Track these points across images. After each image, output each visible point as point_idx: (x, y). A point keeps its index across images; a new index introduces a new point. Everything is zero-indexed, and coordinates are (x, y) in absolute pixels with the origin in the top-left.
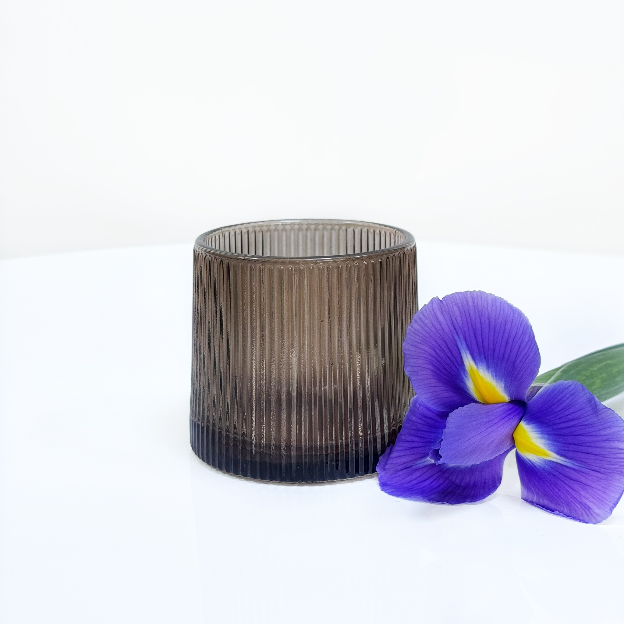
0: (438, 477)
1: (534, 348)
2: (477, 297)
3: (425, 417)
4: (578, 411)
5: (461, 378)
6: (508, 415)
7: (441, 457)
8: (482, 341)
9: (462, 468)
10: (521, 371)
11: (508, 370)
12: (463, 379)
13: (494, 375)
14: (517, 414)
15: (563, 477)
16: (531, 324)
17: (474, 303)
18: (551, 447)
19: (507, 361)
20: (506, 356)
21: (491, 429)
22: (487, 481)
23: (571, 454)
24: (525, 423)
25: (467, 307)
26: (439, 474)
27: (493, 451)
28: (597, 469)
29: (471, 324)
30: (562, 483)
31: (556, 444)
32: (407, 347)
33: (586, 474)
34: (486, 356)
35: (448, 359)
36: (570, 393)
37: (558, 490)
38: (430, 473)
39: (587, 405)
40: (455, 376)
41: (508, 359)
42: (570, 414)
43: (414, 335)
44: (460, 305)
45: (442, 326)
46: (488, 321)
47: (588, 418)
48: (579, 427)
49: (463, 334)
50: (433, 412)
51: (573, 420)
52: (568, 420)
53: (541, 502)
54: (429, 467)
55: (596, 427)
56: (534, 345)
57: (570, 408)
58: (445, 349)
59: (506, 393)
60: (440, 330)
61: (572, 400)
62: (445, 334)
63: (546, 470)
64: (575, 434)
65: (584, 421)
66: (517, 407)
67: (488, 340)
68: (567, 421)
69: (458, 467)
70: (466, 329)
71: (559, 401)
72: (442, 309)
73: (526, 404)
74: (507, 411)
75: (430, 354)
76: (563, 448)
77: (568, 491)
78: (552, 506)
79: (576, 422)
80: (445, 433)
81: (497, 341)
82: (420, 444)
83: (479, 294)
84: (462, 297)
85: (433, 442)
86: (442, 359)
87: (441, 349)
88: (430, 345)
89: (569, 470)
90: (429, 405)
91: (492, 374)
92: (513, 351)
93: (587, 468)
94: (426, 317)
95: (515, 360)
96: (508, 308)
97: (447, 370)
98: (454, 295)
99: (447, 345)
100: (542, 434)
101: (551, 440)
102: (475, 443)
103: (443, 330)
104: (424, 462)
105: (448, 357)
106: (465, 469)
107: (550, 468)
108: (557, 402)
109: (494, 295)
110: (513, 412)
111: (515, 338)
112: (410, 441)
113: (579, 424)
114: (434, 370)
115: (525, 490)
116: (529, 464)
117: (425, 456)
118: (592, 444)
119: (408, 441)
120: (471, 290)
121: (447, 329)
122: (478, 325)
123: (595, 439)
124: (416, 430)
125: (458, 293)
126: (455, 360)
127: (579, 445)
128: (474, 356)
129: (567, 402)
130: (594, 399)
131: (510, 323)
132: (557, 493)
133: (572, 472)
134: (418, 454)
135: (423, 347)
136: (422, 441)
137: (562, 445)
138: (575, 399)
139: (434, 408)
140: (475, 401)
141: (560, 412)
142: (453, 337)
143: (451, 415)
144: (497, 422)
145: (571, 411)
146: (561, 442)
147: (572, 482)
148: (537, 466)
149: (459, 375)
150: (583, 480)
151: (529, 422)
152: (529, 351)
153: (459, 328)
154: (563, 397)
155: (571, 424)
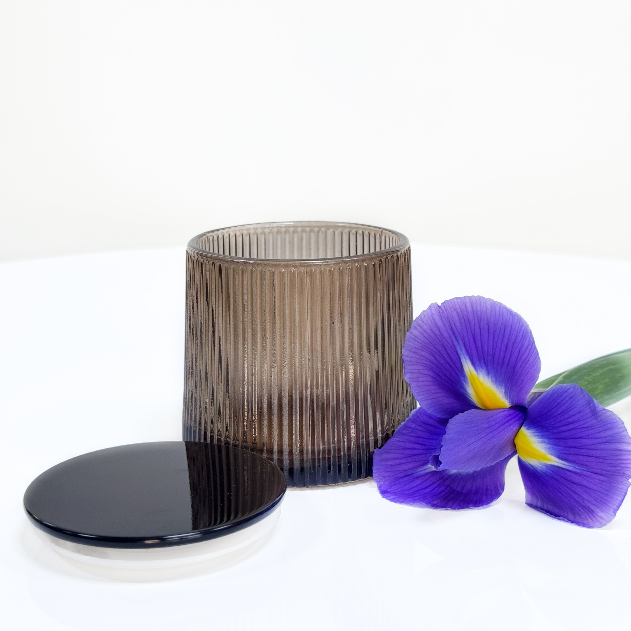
0: (439, 485)
1: (534, 353)
2: (476, 302)
3: (425, 424)
4: (578, 413)
5: (461, 383)
6: (509, 420)
7: (441, 463)
8: (482, 346)
9: (463, 475)
10: (521, 376)
11: (508, 375)
12: (463, 385)
13: (494, 380)
14: (518, 420)
15: (566, 481)
16: (531, 329)
17: (472, 308)
18: (552, 452)
19: (507, 366)
20: (506, 361)
21: (491, 435)
22: (489, 488)
23: (571, 458)
24: (526, 428)
25: (466, 313)
26: (440, 481)
27: (494, 456)
28: (599, 471)
29: (470, 329)
30: (564, 487)
31: (557, 448)
32: (405, 354)
33: (588, 477)
34: (486, 362)
35: (447, 365)
36: (569, 396)
37: (560, 495)
38: (431, 481)
39: (586, 407)
40: (455, 381)
41: (508, 364)
42: (570, 417)
43: (414, 342)
44: (459, 311)
45: (441, 331)
46: (487, 326)
47: (588, 420)
48: (578, 430)
49: (463, 339)
50: (433, 419)
51: (572, 423)
52: (567, 423)
53: (545, 507)
54: (430, 474)
55: (596, 429)
56: (534, 350)
57: (570, 411)
58: (444, 355)
59: (507, 399)
60: (439, 336)
61: (571, 403)
62: (444, 340)
63: (548, 475)
64: (575, 436)
65: (584, 424)
66: (518, 412)
67: (488, 345)
68: (567, 425)
69: (460, 474)
70: (465, 334)
71: (558, 404)
72: (440, 315)
73: (527, 409)
74: (508, 417)
75: (430, 360)
76: (563, 452)
77: (571, 495)
78: (556, 511)
79: (576, 425)
80: (444, 438)
81: (496, 346)
82: (421, 451)
83: (478, 299)
84: (461, 303)
85: (434, 449)
86: (442, 365)
87: (441, 355)
88: (429, 352)
89: (571, 474)
90: (430, 411)
91: (492, 379)
92: (513, 355)
93: (588, 471)
94: (425, 324)
95: (515, 365)
96: (507, 313)
97: (446, 376)
98: (452, 301)
99: (446, 351)
100: (542, 438)
101: (552, 444)
102: (476, 449)
103: (443, 335)
104: (425, 469)
105: (448, 363)
106: (466, 476)
107: (551, 472)
108: (557, 405)
109: (493, 300)
110: (514, 418)
111: (515, 343)
112: (411, 448)
113: (579, 427)
114: (434, 376)
115: (529, 496)
116: (531, 469)
117: (426, 463)
118: (592, 447)
119: (409, 449)
120: (470, 295)
121: (446, 335)
122: (477, 331)
123: (595, 441)
124: (417, 437)
125: (456, 298)
126: (454, 366)
127: (579, 448)
128: (473, 361)
129: (566, 405)
130: (593, 401)
131: (509, 328)
132: (560, 498)
133: (574, 475)
134: (419, 461)
135: (423, 353)
136: (423, 448)
137: (562, 448)
138: (574, 402)
139: (435, 415)
140: (475, 407)
141: (559, 416)
142: (452, 342)
143: (451, 421)
144: (497, 427)
145: (571, 413)
146: (561, 446)
147: (574, 486)
148: (539, 471)
149: (459, 380)
150: (585, 483)
151: (529, 427)
152: (529, 355)
153: (458, 333)
154: (562, 401)
155: (571, 426)
